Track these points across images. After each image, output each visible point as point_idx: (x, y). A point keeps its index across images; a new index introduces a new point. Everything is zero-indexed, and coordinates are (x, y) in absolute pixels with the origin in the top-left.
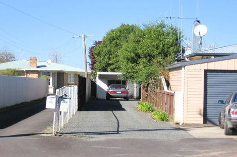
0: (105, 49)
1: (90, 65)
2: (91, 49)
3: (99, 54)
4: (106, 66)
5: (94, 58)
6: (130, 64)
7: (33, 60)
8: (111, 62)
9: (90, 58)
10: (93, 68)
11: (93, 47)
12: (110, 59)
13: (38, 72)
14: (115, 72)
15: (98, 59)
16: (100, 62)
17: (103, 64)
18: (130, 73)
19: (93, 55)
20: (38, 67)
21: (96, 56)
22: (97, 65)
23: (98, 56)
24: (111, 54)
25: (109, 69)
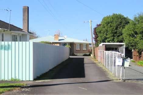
0: (104, 29)
1: (94, 38)
2: (95, 29)
3: (100, 32)
4: (104, 39)
5: (97, 34)
6: (131, 38)
7: (57, 36)
8: (107, 36)
9: (94, 34)
10: (96, 41)
11: (96, 28)
12: (107, 35)
13: (60, 43)
14: (110, 42)
15: (99, 35)
16: (101, 37)
17: (103, 38)
18: (131, 43)
19: (96, 33)
20: (59, 40)
21: (98, 33)
22: (99, 39)
23: (99, 33)
24: (108, 32)
25: (106, 41)
